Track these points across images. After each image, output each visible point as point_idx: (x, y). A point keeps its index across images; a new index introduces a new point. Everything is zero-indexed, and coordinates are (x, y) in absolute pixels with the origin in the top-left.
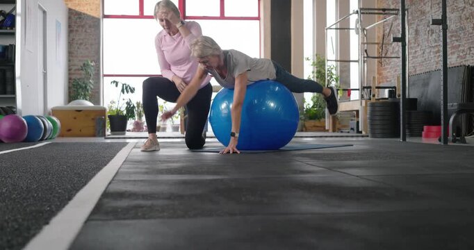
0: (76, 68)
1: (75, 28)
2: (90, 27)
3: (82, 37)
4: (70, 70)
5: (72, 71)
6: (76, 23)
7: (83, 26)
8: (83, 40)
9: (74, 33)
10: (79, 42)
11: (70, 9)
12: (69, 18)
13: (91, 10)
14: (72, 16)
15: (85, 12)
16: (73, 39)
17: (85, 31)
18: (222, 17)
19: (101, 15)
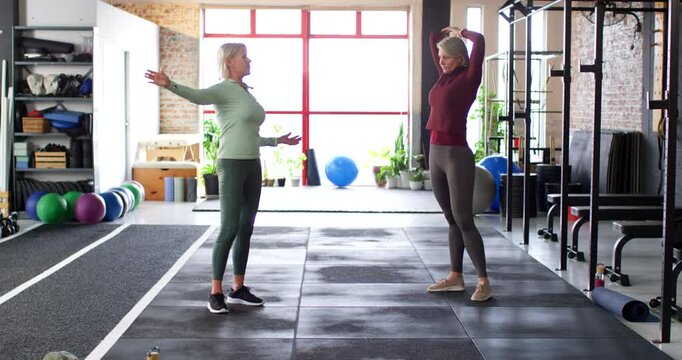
0: (169, 103)
1: (168, 52)
2: (186, 50)
3: (176, 64)
4: (161, 106)
5: (164, 107)
6: (169, 45)
7: (177, 50)
8: (178, 66)
9: (167, 59)
10: (173, 71)
11: (161, 28)
12: (161, 40)
13: (188, 28)
14: (165, 37)
15: (181, 31)
16: (166, 66)
17: (181, 56)
18: (359, 35)
19: (202, 34)
